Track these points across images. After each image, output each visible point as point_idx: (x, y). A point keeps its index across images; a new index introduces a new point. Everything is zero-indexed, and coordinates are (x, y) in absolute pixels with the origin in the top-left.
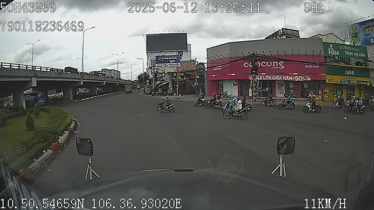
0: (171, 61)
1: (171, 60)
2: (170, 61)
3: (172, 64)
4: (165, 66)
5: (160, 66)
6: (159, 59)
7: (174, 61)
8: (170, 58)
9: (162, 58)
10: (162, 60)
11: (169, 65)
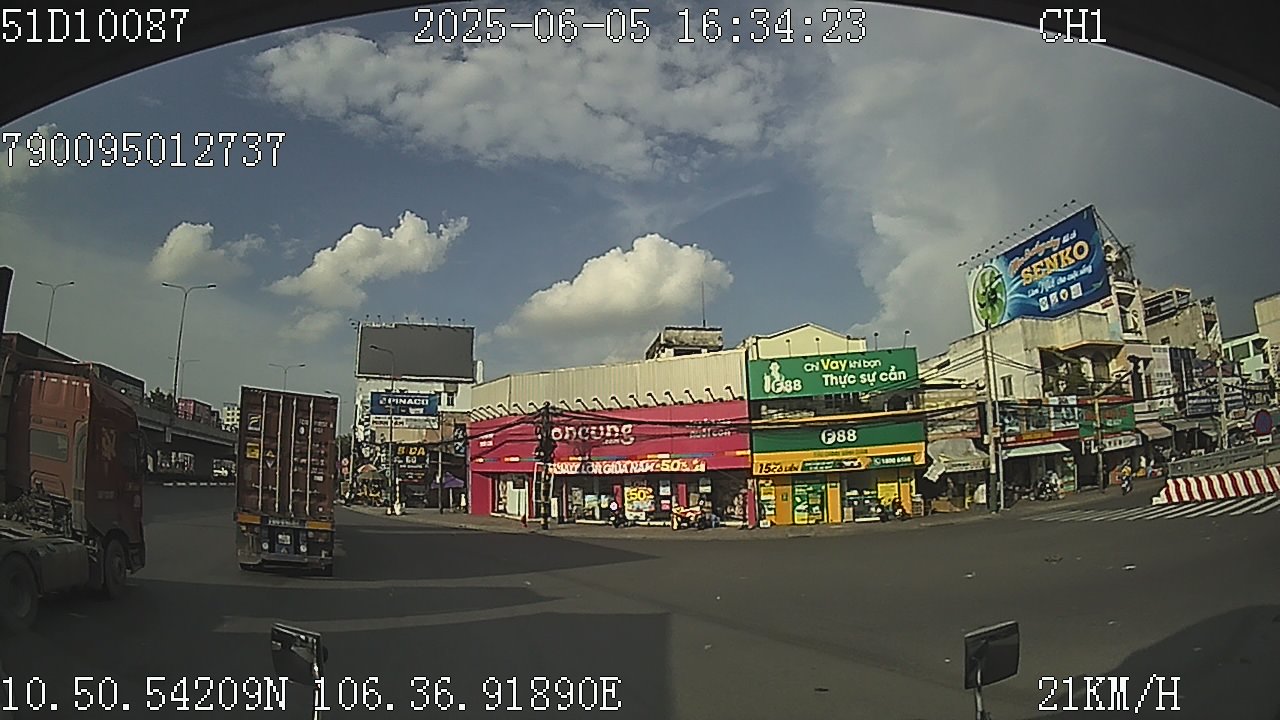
0: (412, 411)
1: (414, 406)
2: (411, 409)
3: (415, 420)
4: (396, 423)
5: (381, 422)
6: (381, 402)
7: (421, 411)
8: (410, 402)
9: (387, 398)
10: (387, 404)
11: (407, 420)
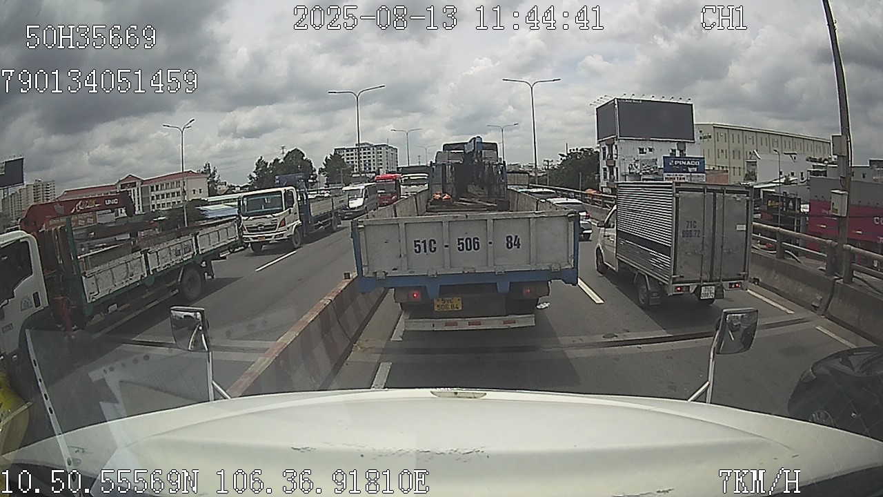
0: (690, 170)
4: (680, 179)
5: (671, 178)
6: (670, 164)
7: (695, 169)
8: (689, 162)
9: (674, 161)
10: (674, 165)
11: (687, 176)
